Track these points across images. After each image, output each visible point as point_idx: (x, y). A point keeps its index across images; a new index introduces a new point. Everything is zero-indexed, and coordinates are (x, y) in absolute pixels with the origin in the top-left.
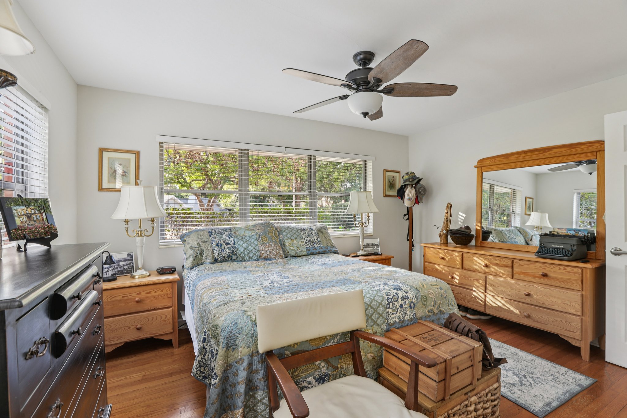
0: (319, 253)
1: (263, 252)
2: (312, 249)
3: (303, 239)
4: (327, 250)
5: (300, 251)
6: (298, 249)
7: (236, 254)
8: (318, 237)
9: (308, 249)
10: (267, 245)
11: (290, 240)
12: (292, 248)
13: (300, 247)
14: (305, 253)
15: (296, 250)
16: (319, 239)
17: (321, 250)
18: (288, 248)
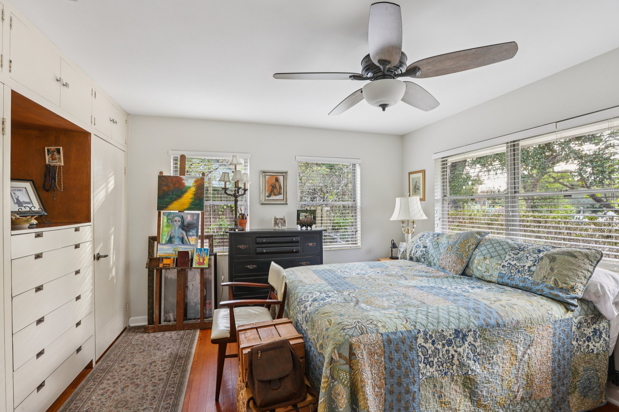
0: (516, 287)
1: (441, 262)
2: (506, 278)
3: (504, 261)
4: (535, 288)
5: (488, 274)
6: (487, 270)
8: (534, 265)
9: (501, 276)
10: (448, 256)
11: (482, 257)
12: (479, 268)
13: (491, 269)
14: (494, 279)
15: (483, 271)
16: (533, 269)
17: (521, 284)
18: (474, 266)
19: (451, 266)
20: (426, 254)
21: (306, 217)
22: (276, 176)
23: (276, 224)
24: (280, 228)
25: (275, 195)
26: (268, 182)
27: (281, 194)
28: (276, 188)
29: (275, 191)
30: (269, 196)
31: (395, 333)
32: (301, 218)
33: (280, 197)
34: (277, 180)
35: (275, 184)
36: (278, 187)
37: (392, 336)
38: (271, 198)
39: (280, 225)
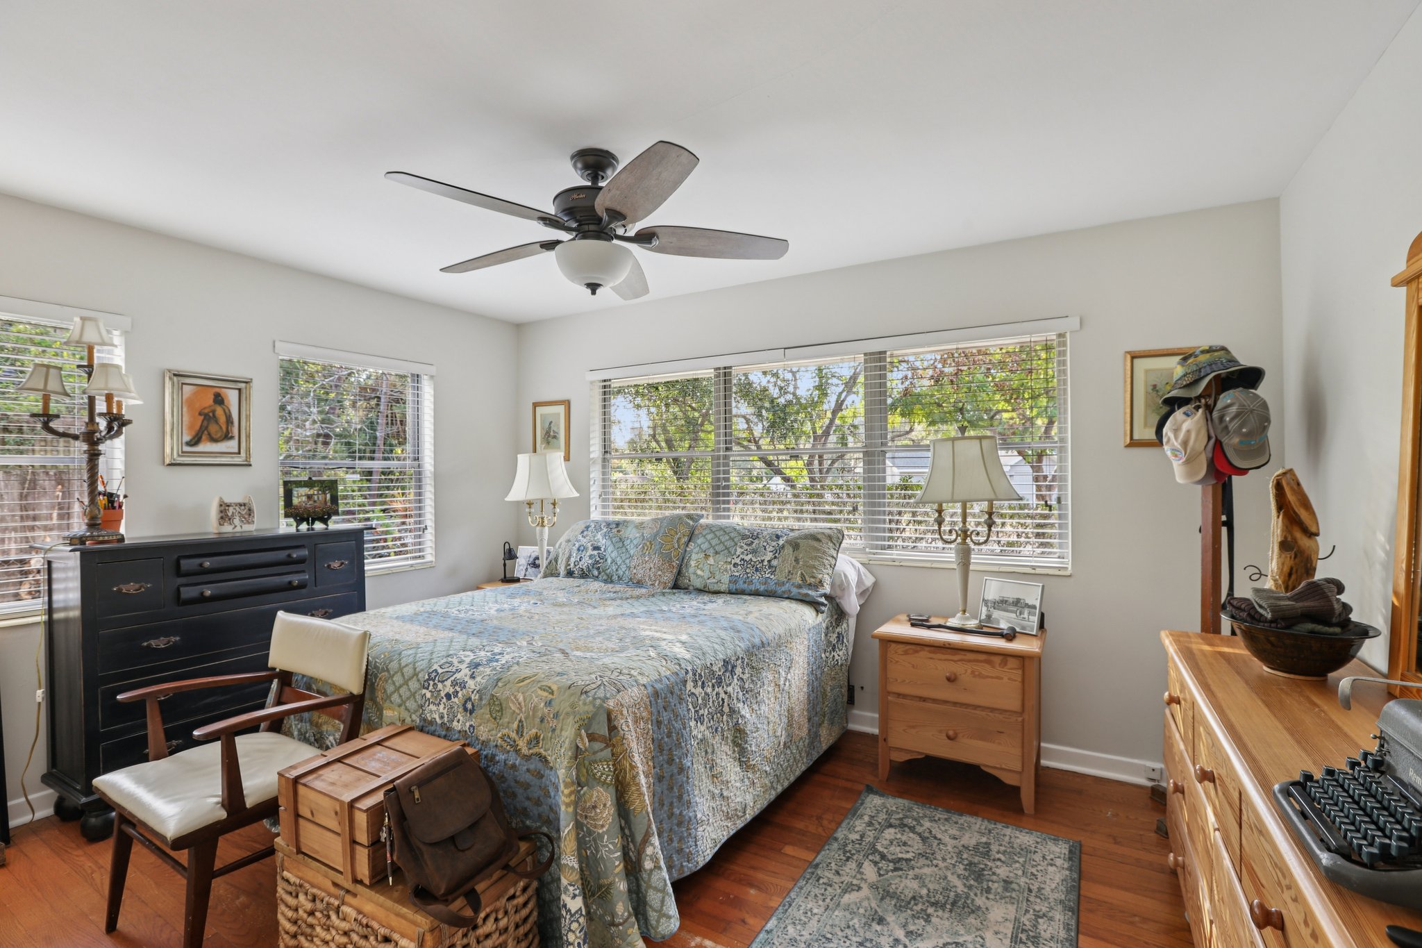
0: (757, 594)
1: (635, 571)
2: (741, 582)
3: (735, 557)
4: (780, 590)
5: (714, 580)
6: (712, 575)
7: (598, 569)
8: (775, 557)
9: (734, 580)
10: (647, 559)
11: (702, 555)
12: (699, 572)
13: (717, 573)
14: (723, 587)
15: (706, 577)
16: (774, 563)
17: (762, 588)
18: (691, 570)
19: (655, 575)
20: (601, 561)
21: (309, 497)
22: (217, 390)
23: (224, 516)
24: (237, 528)
25: (214, 440)
26: (190, 403)
27: (232, 438)
28: (217, 422)
29: (213, 428)
30: (195, 441)
31: (660, 681)
32: (295, 501)
33: (232, 445)
34: (219, 400)
35: (214, 412)
36: (222, 419)
37: (658, 686)
38: (201, 447)
39: (237, 521)
